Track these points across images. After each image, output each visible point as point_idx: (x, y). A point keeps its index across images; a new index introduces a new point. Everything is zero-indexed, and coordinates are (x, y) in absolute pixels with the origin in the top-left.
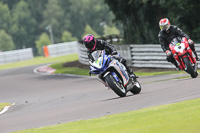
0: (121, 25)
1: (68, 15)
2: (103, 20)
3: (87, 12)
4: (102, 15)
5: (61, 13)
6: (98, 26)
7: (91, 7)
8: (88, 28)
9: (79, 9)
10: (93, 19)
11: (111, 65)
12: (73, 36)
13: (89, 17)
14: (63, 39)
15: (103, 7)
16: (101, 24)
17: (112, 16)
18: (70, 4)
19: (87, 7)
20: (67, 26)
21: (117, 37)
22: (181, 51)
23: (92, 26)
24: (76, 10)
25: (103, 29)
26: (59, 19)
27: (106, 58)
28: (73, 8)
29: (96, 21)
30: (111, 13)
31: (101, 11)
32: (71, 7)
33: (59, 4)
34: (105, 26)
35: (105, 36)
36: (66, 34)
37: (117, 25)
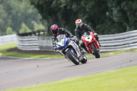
0: (46, 23)
1: (10, 16)
2: (34, 19)
3: (23, 14)
4: (33, 16)
5: (5, 15)
6: (30, 23)
7: (26, 10)
8: (23, 25)
9: (17, 12)
10: (27, 19)
11: (70, 44)
12: (13, 30)
13: (24, 17)
14: (7, 32)
15: (34, 11)
16: (33, 22)
17: (39, 16)
18: (12, 9)
19: (23, 11)
20: (9, 24)
21: (43, 31)
22: (90, 41)
23: (26, 24)
24: (15, 13)
25: (33, 25)
26: (4, 19)
27: (66, 40)
28: (14, 12)
29: (29, 20)
30: (39, 14)
31: (32, 13)
32: (12, 11)
33: (4, 9)
34: (35, 24)
35: (35, 30)
36: (9, 29)
37: (43, 23)
